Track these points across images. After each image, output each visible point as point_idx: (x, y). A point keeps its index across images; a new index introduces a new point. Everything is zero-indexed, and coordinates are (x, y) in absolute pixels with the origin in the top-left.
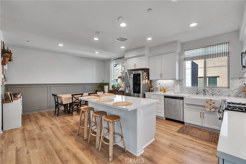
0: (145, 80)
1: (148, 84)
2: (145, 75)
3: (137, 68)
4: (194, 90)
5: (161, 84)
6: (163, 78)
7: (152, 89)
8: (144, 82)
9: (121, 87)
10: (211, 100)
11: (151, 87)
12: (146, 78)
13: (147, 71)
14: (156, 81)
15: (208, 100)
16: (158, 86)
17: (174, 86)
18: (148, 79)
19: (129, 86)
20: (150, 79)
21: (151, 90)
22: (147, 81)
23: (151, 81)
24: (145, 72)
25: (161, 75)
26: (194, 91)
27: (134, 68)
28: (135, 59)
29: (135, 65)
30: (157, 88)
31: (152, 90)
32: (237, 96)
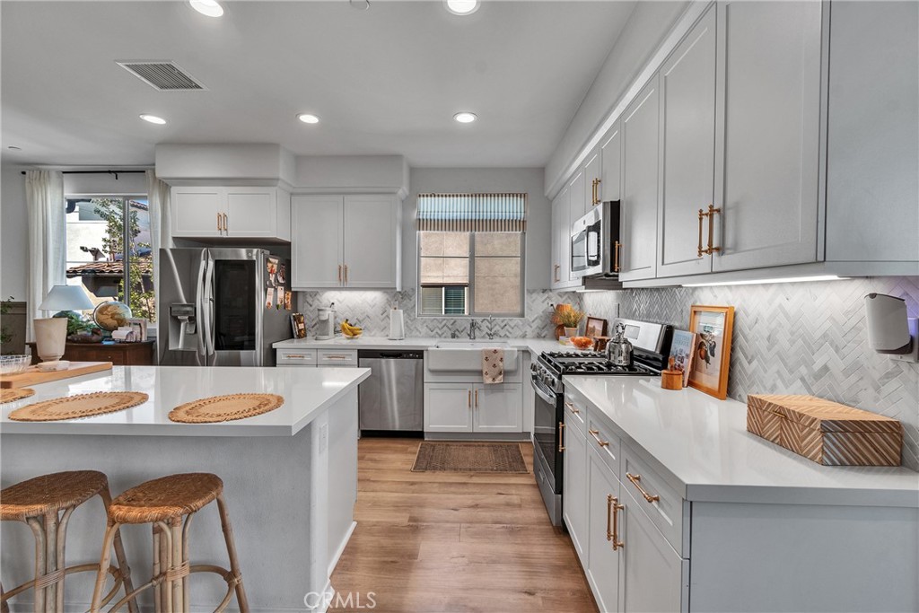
0: (276, 290)
1: (285, 306)
2: (275, 267)
3: (233, 233)
4: (445, 325)
5: (336, 307)
6: (351, 283)
7: (301, 326)
8: (267, 298)
9: (122, 323)
10: (495, 351)
11: (298, 319)
12: (276, 280)
13: (280, 249)
14: (315, 293)
15: (489, 351)
16: (327, 314)
17: (384, 315)
18: (287, 286)
19: (193, 320)
20: (295, 285)
21: (296, 331)
22: (281, 293)
23: (295, 294)
24: (272, 254)
25: (343, 273)
26: (445, 328)
27: (215, 234)
28: (223, 191)
29: (222, 218)
30: (326, 322)
31: (300, 331)
32: (539, 337)
